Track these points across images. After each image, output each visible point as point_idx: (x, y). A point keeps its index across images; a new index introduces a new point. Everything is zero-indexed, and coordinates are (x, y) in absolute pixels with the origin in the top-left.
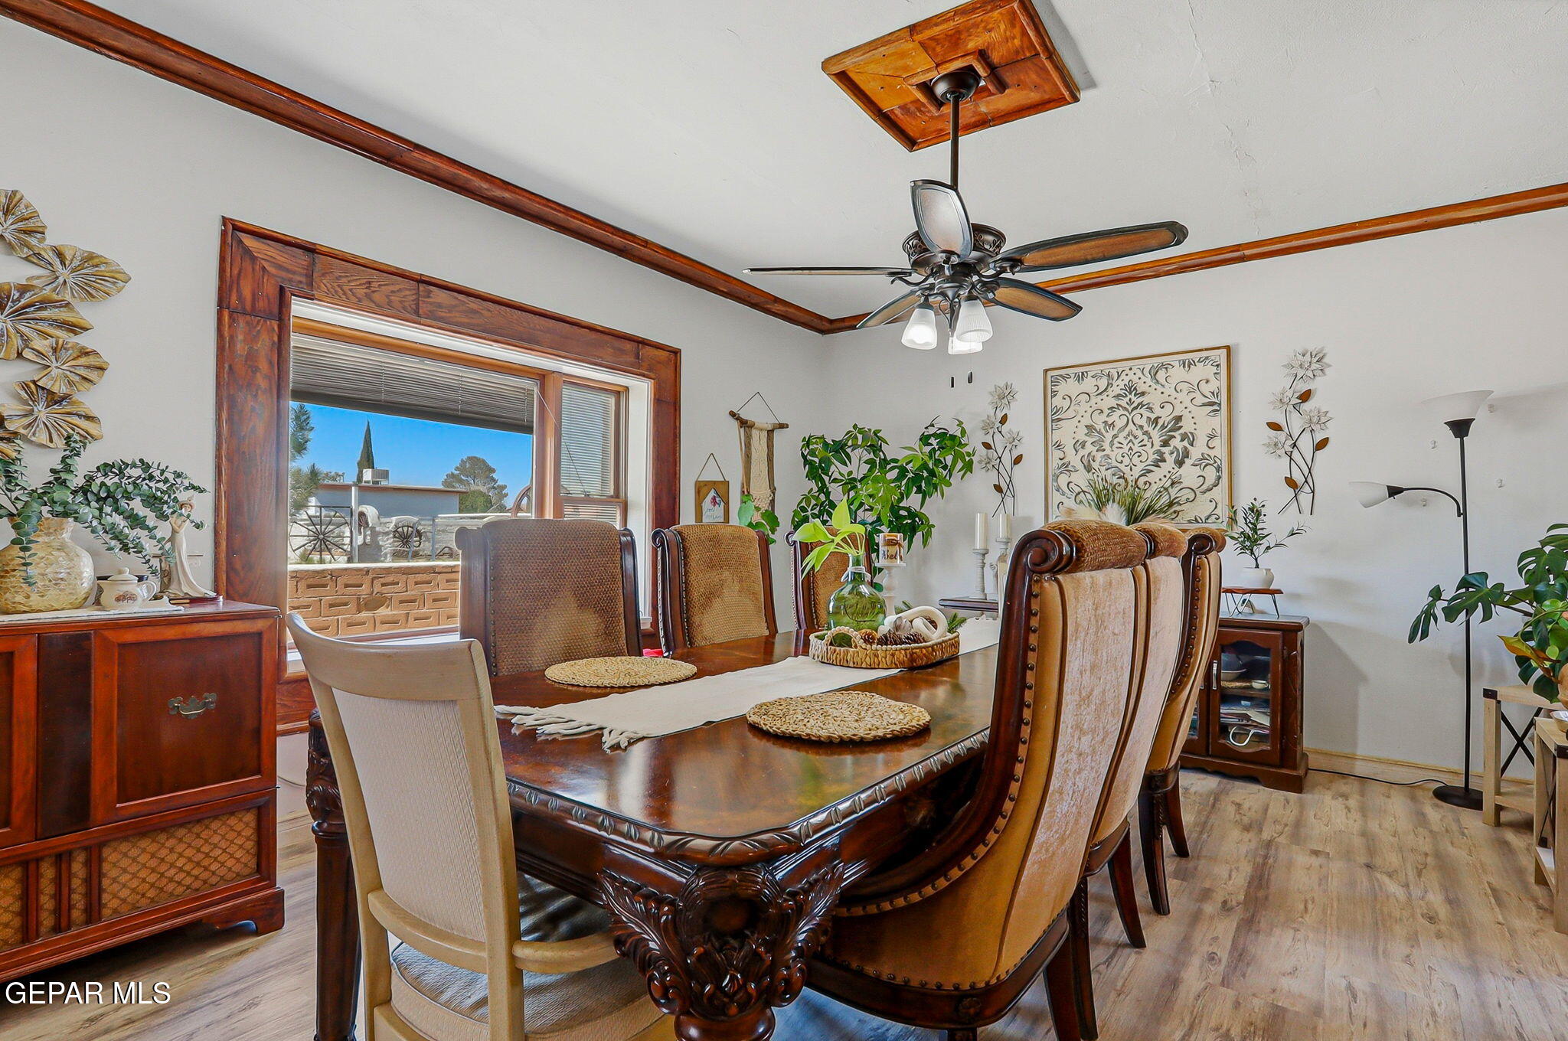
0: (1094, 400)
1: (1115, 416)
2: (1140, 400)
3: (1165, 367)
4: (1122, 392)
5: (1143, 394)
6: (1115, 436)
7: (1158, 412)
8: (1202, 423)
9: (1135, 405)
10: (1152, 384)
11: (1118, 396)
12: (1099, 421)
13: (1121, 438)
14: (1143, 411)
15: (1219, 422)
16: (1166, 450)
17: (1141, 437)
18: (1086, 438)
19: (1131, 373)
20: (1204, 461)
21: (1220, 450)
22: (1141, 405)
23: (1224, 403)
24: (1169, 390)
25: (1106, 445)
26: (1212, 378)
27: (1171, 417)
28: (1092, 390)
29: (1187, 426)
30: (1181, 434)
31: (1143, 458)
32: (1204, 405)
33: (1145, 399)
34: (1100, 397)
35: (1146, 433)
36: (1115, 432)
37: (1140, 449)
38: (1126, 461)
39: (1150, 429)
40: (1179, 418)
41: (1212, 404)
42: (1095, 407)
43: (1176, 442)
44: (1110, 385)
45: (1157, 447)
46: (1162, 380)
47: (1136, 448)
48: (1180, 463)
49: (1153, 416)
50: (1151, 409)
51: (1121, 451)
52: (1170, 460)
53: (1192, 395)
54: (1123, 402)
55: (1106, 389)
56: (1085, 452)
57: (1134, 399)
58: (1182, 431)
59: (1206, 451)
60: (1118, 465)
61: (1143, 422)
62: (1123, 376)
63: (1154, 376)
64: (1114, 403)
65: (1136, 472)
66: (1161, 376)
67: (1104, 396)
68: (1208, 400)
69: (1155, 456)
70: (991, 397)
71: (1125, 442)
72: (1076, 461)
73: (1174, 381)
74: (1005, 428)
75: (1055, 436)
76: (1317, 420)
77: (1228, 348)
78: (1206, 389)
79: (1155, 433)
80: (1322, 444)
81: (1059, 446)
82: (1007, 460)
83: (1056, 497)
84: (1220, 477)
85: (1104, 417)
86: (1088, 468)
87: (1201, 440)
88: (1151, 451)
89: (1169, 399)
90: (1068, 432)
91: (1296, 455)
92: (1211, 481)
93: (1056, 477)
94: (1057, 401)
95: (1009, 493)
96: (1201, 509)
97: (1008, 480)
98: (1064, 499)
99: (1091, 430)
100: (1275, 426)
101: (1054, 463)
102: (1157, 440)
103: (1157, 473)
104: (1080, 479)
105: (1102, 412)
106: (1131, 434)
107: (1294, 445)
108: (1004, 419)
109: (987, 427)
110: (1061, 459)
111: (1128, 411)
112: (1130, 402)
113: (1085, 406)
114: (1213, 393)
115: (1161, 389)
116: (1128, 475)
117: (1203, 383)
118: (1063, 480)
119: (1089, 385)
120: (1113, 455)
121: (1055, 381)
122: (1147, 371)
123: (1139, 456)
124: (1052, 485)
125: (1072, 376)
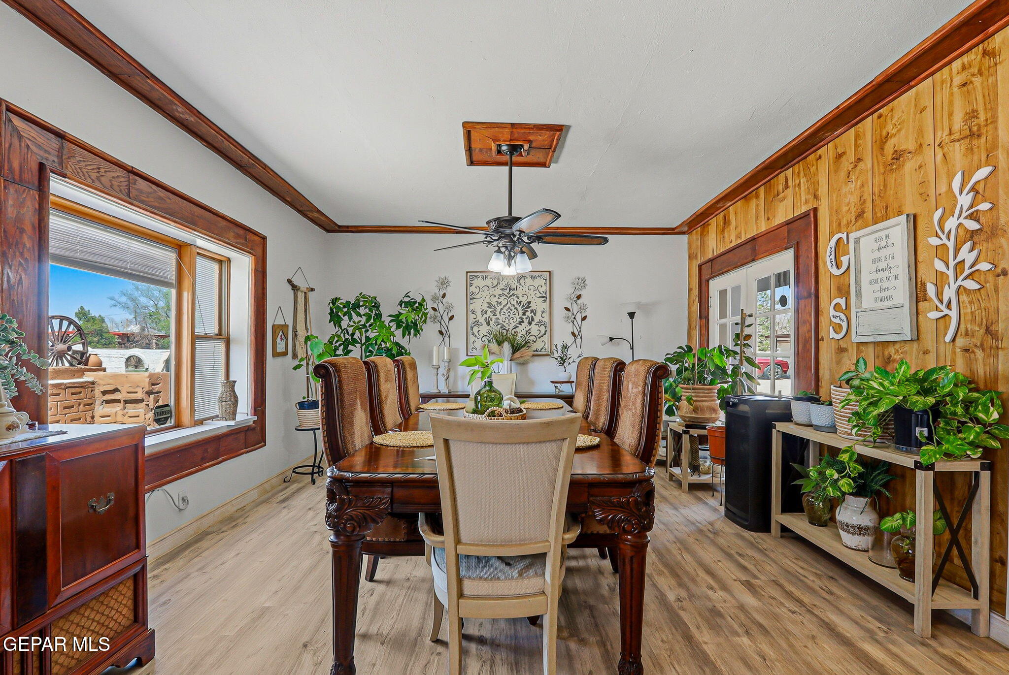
0: (491, 290)
1: (502, 299)
2: (513, 292)
3: (525, 277)
4: (504, 287)
5: (514, 289)
6: (501, 309)
7: (521, 299)
8: (539, 305)
9: (511, 294)
10: (518, 285)
11: (502, 289)
12: (494, 301)
13: (504, 310)
14: (514, 297)
15: (546, 306)
16: (524, 317)
17: (514, 310)
18: (488, 309)
19: (508, 278)
20: (540, 323)
21: (546, 319)
22: (513, 295)
23: (548, 297)
24: (525, 288)
25: (497, 313)
26: (543, 285)
27: (526, 302)
28: (490, 285)
29: (533, 306)
31: (515, 320)
32: (540, 297)
33: (515, 292)
34: (494, 289)
35: (516, 308)
36: (502, 307)
37: (513, 316)
38: (507, 321)
39: (518, 307)
40: (529, 302)
41: (544, 297)
42: (491, 293)
43: (529, 314)
44: (498, 283)
45: (520, 315)
46: (523, 284)
47: (511, 316)
48: (530, 324)
49: (519, 301)
50: (518, 298)
51: (505, 316)
52: (526, 321)
53: (535, 292)
54: (505, 293)
55: (496, 285)
56: (486, 316)
57: (510, 291)
58: (531, 309)
59: (541, 318)
60: (504, 323)
61: (513, 303)
62: (505, 280)
63: (519, 282)
64: (501, 292)
65: (511, 327)
66: (522, 281)
67: (496, 288)
68: (541, 295)
69: (520, 319)
70: (436, 283)
71: (507, 312)
72: (482, 320)
73: (527, 284)
74: (444, 300)
75: (472, 307)
76: (582, 308)
77: (550, 272)
78: (541, 290)
79: (520, 309)
80: (584, 319)
81: (473, 312)
82: (446, 318)
83: (472, 338)
84: (546, 331)
85: (496, 299)
86: (488, 324)
87: (539, 313)
88: (518, 317)
89: (526, 293)
90: (478, 305)
91: (575, 323)
92: (543, 332)
93: (472, 328)
94: (473, 289)
95: (447, 335)
96: (539, 345)
97: (446, 329)
98: (476, 339)
99: (490, 305)
100: (567, 309)
101: (471, 321)
102: (521, 312)
103: (520, 328)
104: (484, 329)
105: (495, 296)
106: (509, 308)
107: (575, 318)
108: (444, 296)
109: (434, 299)
110: (474, 319)
111: (508, 297)
112: (509, 293)
113: (486, 293)
114: (543, 292)
115: (521, 288)
116: (507, 328)
117: (540, 287)
118: (476, 329)
119: (488, 282)
120: (500, 318)
121: (472, 279)
122: (516, 279)
123: (513, 319)
124: (470, 332)
125: (480, 277)
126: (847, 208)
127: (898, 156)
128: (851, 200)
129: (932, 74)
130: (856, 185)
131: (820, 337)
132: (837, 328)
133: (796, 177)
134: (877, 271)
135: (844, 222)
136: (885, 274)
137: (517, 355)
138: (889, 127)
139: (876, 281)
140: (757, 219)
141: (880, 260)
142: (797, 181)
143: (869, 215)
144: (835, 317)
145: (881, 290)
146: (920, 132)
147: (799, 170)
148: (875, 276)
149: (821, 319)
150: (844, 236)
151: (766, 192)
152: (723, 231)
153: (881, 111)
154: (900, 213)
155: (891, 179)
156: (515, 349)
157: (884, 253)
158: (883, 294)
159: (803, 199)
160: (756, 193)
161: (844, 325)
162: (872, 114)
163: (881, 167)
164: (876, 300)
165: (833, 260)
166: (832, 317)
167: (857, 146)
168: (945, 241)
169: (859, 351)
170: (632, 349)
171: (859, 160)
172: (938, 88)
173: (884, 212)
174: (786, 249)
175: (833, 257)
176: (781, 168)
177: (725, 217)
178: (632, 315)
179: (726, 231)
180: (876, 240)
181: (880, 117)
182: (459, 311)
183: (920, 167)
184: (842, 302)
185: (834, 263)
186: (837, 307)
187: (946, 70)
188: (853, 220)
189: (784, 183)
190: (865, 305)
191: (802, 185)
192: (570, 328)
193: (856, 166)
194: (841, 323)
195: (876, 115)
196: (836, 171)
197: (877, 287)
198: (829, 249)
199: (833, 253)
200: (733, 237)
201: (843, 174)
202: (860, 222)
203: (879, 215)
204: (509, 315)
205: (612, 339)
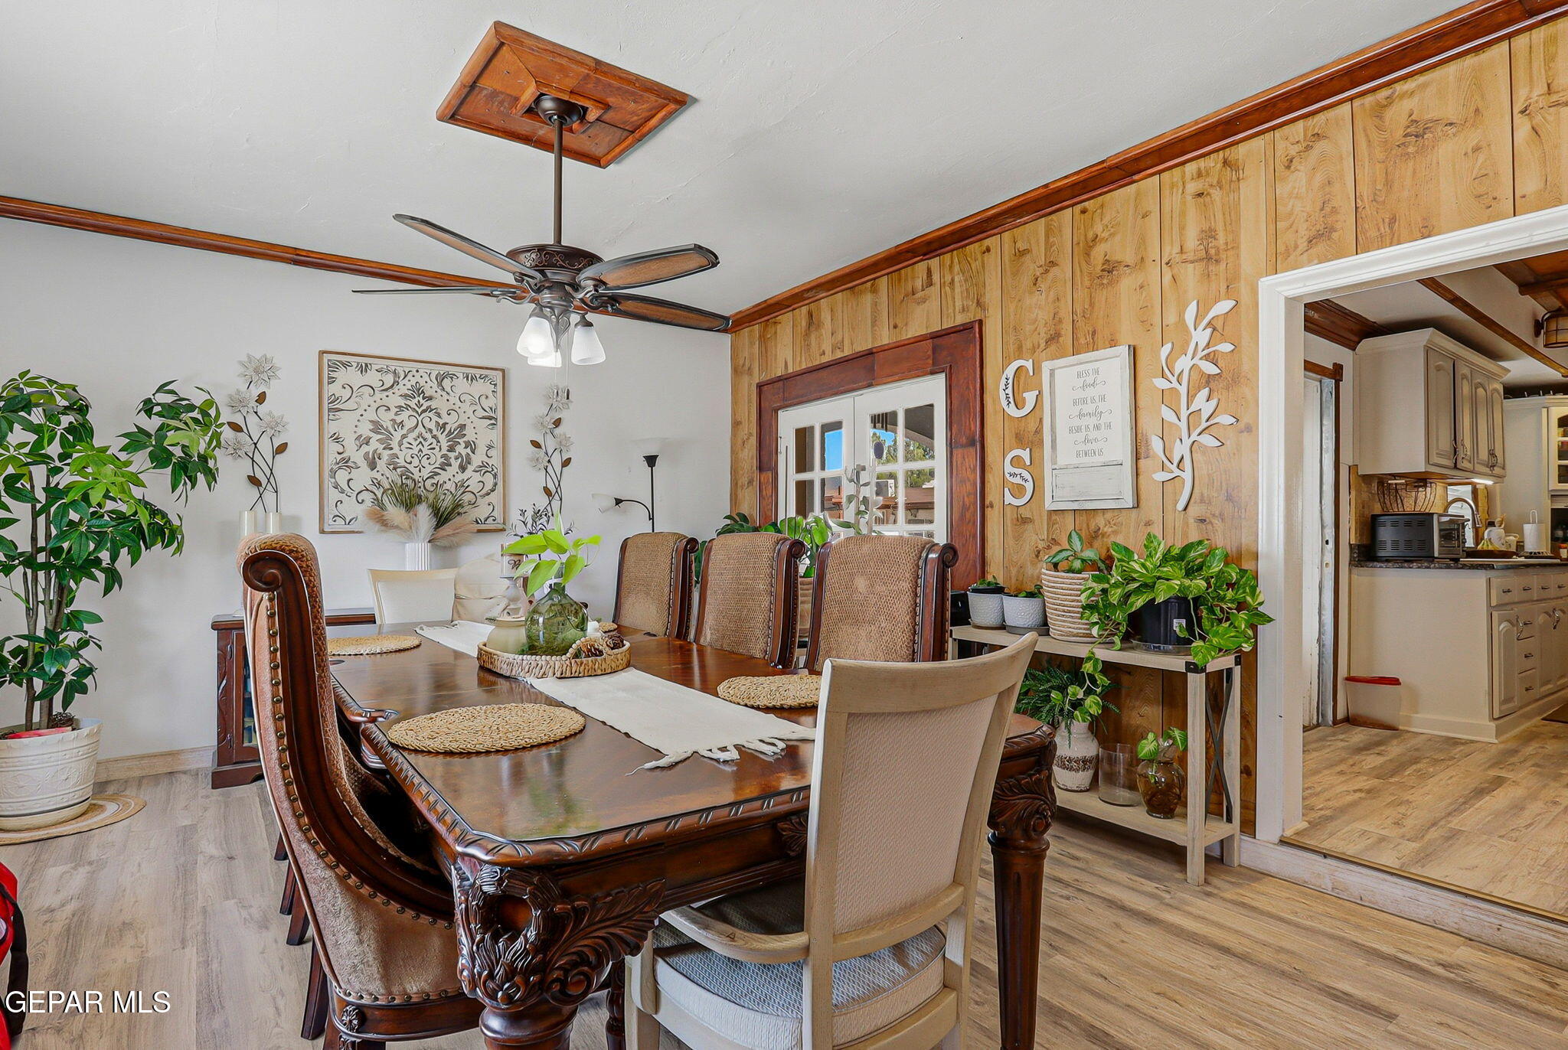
0: (378, 395)
1: (406, 414)
2: (429, 403)
3: (452, 376)
4: (409, 392)
5: (430, 398)
6: (404, 437)
7: (445, 418)
8: (481, 434)
9: (424, 408)
10: (439, 390)
11: (405, 396)
12: (386, 419)
13: (410, 438)
14: (431, 415)
15: (495, 435)
16: (452, 455)
17: (431, 440)
18: (372, 434)
19: (418, 375)
20: (483, 468)
21: (496, 460)
22: (429, 409)
23: (500, 419)
24: (454, 399)
25: (395, 444)
26: (490, 394)
27: (456, 424)
28: (377, 384)
29: (470, 434)
30: (464, 442)
31: (432, 461)
32: (484, 418)
33: (433, 404)
34: (386, 393)
35: (434, 437)
36: (404, 431)
37: (429, 452)
38: (416, 462)
39: (438, 434)
40: (463, 427)
41: (490, 418)
42: (379, 403)
43: (460, 449)
44: (396, 383)
45: (444, 451)
46: (448, 389)
47: (425, 451)
48: (463, 468)
49: (441, 422)
50: (439, 415)
51: (411, 452)
52: (456, 464)
53: (474, 407)
54: (413, 403)
55: (393, 385)
56: (370, 449)
57: (422, 401)
58: (465, 439)
59: (486, 459)
60: (407, 466)
61: (429, 425)
62: (410, 376)
63: (440, 384)
64: (402, 402)
65: (425, 473)
66: (447, 383)
67: (390, 392)
68: (487, 414)
69: (443, 460)
70: (242, 370)
71: (415, 443)
72: (358, 457)
73: (458, 391)
74: (262, 409)
75: (331, 428)
76: (564, 443)
77: (503, 371)
78: (486, 404)
79: (443, 438)
80: (566, 463)
81: (337, 439)
82: (265, 447)
83: (333, 495)
84: (496, 484)
85: (391, 415)
86: (373, 466)
87: (481, 449)
88: (439, 455)
89: (453, 407)
90: (346, 425)
91: (550, 469)
92: (489, 486)
93: (333, 473)
94: (335, 389)
95: (269, 487)
96: (482, 511)
97: (268, 473)
98: (343, 497)
99: (377, 427)
100: (536, 444)
101: (331, 457)
102: (445, 445)
103: (444, 476)
104: (363, 477)
105: (389, 409)
106: (420, 435)
107: (549, 461)
108: (261, 398)
109: (237, 403)
110: (339, 453)
111: (417, 412)
112: (419, 405)
113: (367, 400)
114: (491, 409)
115: (446, 397)
116: (416, 477)
117: (483, 398)
118: (342, 476)
119: (372, 378)
120: (401, 455)
121: (333, 367)
122: (433, 377)
123: (428, 459)
124: (328, 483)
125: (355, 365)
126: (1033, 327)
127: (1110, 268)
128: (1039, 317)
129: (1159, 172)
130: (1047, 297)
131: (987, 502)
132: (1017, 492)
133: (947, 271)
134: (1081, 415)
135: (1028, 345)
136: (1092, 421)
137: (446, 529)
138: (1098, 228)
139: (1078, 430)
140: (874, 323)
141: (1084, 401)
142: (948, 278)
143: (1067, 338)
144: (1014, 475)
145: (1086, 441)
146: (1142, 242)
147: (952, 262)
148: (1077, 422)
149: (989, 477)
150: (1029, 364)
151: (891, 285)
152: (807, 334)
153: (1086, 204)
154: (1113, 343)
155: (1101, 296)
156: (442, 518)
157: (1090, 392)
158: (1089, 447)
159: (959, 304)
160: (873, 285)
161: (1029, 486)
162: (1072, 205)
163: (1086, 279)
164: (1078, 455)
165: (1011, 395)
166: (1007, 476)
167: (1048, 245)
168: (1175, 384)
169: (1051, 523)
170: (651, 518)
171: (1053, 264)
172: (1166, 192)
173: (1089, 338)
174: (932, 373)
175: (1009, 391)
176: (924, 255)
177: (810, 314)
178: (651, 460)
179: (813, 337)
180: (1079, 375)
181: (1084, 212)
182: (302, 432)
183: (1141, 287)
184: (1025, 454)
185: (1011, 400)
186: (1017, 461)
187: (1177, 171)
188: (1043, 345)
189: (925, 277)
190: (1062, 461)
191: (957, 284)
192: (539, 479)
193: (1047, 271)
194: (1023, 483)
195: (1079, 207)
196: (1016, 274)
197: (1081, 436)
198: (1003, 381)
199: (1010, 386)
200: (827, 346)
201: (1026, 280)
202: (1053, 347)
203: (1082, 341)
204: (421, 450)
205: (618, 502)
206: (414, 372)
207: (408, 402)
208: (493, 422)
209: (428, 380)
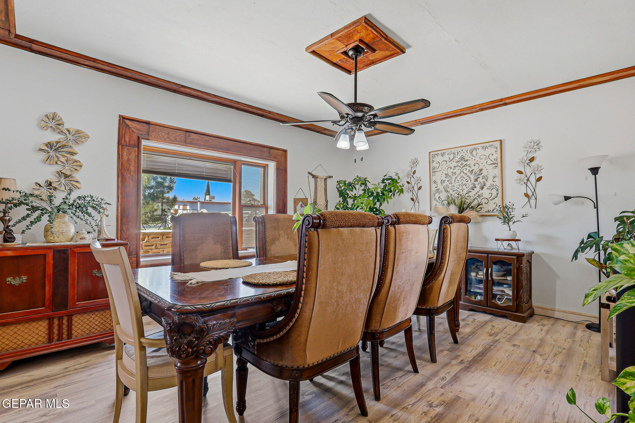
0: (448, 163)
1: (456, 170)
2: (466, 163)
3: (477, 149)
4: (459, 160)
5: (467, 160)
6: (456, 178)
7: (473, 168)
8: (491, 172)
9: (464, 165)
10: (470, 156)
11: (457, 162)
12: (450, 172)
13: (458, 179)
14: (467, 167)
15: (497, 171)
16: (476, 183)
17: (467, 177)
18: (445, 179)
20: (491, 188)
21: (498, 182)
22: (466, 165)
23: (499, 163)
24: (477, 158)
25: (453, 182)
26: (494, 153)
27: (478, 169)
28: (447, 159)
29: (484, 173)
31: (467, 186)
32: (491, 164)
33: (468, 163)
34: (451, 162)
36: (456, 176)
37: (466, 183)
38: (461, 187)
39: (470, 175)
40: (482, 170)
41: (494, 164)
42: (448, 166)
43: (480, 180)
44: (454, 157)
45: (473, 182)
46: (475, 155)
47: (464, 182)
48: (482, 188)
49: (471, 169)
50: (470, 167)
51: (459, 183)
52: (478, 187)
53: (486, 160)
55: (452, 159)
56: (445, 184)
57: (463, 162)
58: (482, 175)
59: (493, 183)
60: (458, 189)
61: (467, 172)
62: (459, 154)
63: (471, 153)
64: (456, 164)
65: (465, 192)
66: (474, 153)
68: (493, 162)
69: (472, 185)
70: (410, 163)
71: (460, 180)
73: (479, 155)
74: (415, 176)
75: (433, 178)
76: (536, 169)
77: (500, 140)
78: (492, 158)
79: (472, 176)
80: (539, 179)
81: (435, 182)
82: (416, 188)
83: (434, 202)
84: (498, 194)
85: (452, 170)
86: (446, 191)
87: (490, 179)
88: (470, 184)
89: (477, 162)
90: (438, 177)
91: (529, 184)
92: (494, 195)
93: (434, 195)
94: (434, 164)
95: (416, 201)
96: (490, 206)
97: (416, 196)
98: (437, 203)
99: (447, 175)
100: (520, 172)
101: (434, 189)
102: (473, 179)
103: (474, 192)
104: (444, 195)
105: (451, 168)
106: (462, 176)
107: (528, 180)
108: (414, 172)
109: (408, 175)
110: (436, 188)
111: (461, 167)
112: (462, 164)
113: (445, 166)
114: (494, 159)
115: (474, 158)
116: (461, 193)
117: (491, 155)
118: (437, 196)
119: (446, 157)
120: (455, 185)
121: (433, 157)
122: (468, 151)
123: (465, 186)
124: (433, 198)
125: (440, 154)
170: (596, 206)
178: (595, 171)
182: (425, 183)
192: (523, 189)
204: (462, 183)
205: (567, 198)
206: (461, 152)
207: (458, 164)
208: (496, 165)
209: (467, 153)
